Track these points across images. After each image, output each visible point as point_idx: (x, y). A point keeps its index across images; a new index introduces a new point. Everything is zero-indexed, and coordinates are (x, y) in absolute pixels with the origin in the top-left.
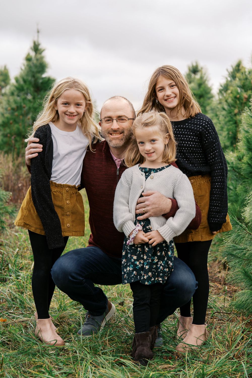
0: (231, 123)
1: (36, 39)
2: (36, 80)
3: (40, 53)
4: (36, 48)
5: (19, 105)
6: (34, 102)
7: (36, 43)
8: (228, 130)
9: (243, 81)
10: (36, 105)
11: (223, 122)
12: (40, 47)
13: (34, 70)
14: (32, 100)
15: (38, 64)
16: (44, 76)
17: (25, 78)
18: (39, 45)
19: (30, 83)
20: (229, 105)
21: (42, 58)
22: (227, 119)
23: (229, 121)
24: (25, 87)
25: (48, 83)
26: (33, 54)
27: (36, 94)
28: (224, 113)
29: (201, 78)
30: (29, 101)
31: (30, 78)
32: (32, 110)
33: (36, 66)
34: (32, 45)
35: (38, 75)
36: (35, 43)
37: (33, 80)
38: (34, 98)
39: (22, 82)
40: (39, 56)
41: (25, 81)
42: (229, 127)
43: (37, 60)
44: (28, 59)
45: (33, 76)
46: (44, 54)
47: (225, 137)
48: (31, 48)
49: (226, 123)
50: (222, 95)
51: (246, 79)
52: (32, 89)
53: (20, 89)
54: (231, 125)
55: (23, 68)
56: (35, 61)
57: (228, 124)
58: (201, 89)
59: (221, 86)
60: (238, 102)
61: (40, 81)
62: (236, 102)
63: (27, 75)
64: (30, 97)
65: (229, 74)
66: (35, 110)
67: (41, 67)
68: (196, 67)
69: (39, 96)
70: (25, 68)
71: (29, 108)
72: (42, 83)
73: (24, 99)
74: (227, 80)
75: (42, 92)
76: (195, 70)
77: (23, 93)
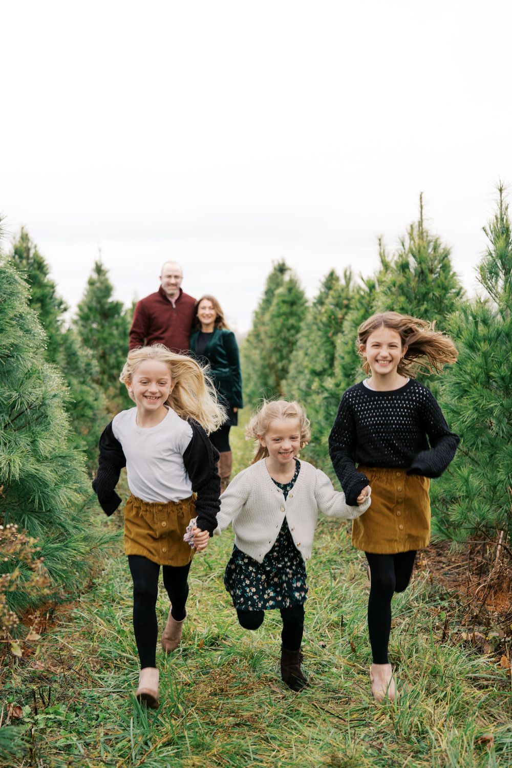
1: (97, 259)
2: (102, 306)
3: (104, 275)
4: (99, 270)
5: (85, 336)
6: (103, 332)
7: (99, 264)
8: (327, 352)
9: (336, 300)
10: (105, 335)
11: (319, 344)
12: (103, 268)
13: (100, 294)
14: (101, 330)
15: (103, 288)
16: (110, 300)
17: (90, 305)
18: (101, 265)
19: (96, 309)
20: (324, 324)
21: (106, 280)
22: (324, 339)
23: (326, 342)
24: (92, 317)
25: (117, 307)
26: (95, 276)
27: (103, 321)
28: (320, 333)
29: (291, 281)
30: (98, 331)
31: (94, 304)
32: (102, 341)
33: (99, 289)
34: (94, 266)
35: (104, 300)
36: (96, 264)
37: (98, 306)
38: (103, 327)
39: (86, 310)
40: (102, 278)
41: (90, 309)
43: (102, 283)
44: (91, 283)
45: (99, 302)
46: (108, 275)
47: (323, 359)
48: (94, 270)
49: (322, 345)
50: (317, 308)
51: (340, 296)
52: (98, 317)
53: (85, 318)
54: (328, 346)
55: (86, 293)
56: (98, 285)
57: (325, 345)
58: (292, 295)
59: (315, 298)
61: (107, 307)
64: (95, 326)
65: (323, 284)
66: (105, 340)
67: (107, 290)
68: (284, 265)
69: (107, 324)
70: (88, 292)
71: (99, 339)
72: (109, 309)
73: (91, 330)
74: (321, 292)
75: (110, 319)
76: (282, 269)
77: (90, 322)
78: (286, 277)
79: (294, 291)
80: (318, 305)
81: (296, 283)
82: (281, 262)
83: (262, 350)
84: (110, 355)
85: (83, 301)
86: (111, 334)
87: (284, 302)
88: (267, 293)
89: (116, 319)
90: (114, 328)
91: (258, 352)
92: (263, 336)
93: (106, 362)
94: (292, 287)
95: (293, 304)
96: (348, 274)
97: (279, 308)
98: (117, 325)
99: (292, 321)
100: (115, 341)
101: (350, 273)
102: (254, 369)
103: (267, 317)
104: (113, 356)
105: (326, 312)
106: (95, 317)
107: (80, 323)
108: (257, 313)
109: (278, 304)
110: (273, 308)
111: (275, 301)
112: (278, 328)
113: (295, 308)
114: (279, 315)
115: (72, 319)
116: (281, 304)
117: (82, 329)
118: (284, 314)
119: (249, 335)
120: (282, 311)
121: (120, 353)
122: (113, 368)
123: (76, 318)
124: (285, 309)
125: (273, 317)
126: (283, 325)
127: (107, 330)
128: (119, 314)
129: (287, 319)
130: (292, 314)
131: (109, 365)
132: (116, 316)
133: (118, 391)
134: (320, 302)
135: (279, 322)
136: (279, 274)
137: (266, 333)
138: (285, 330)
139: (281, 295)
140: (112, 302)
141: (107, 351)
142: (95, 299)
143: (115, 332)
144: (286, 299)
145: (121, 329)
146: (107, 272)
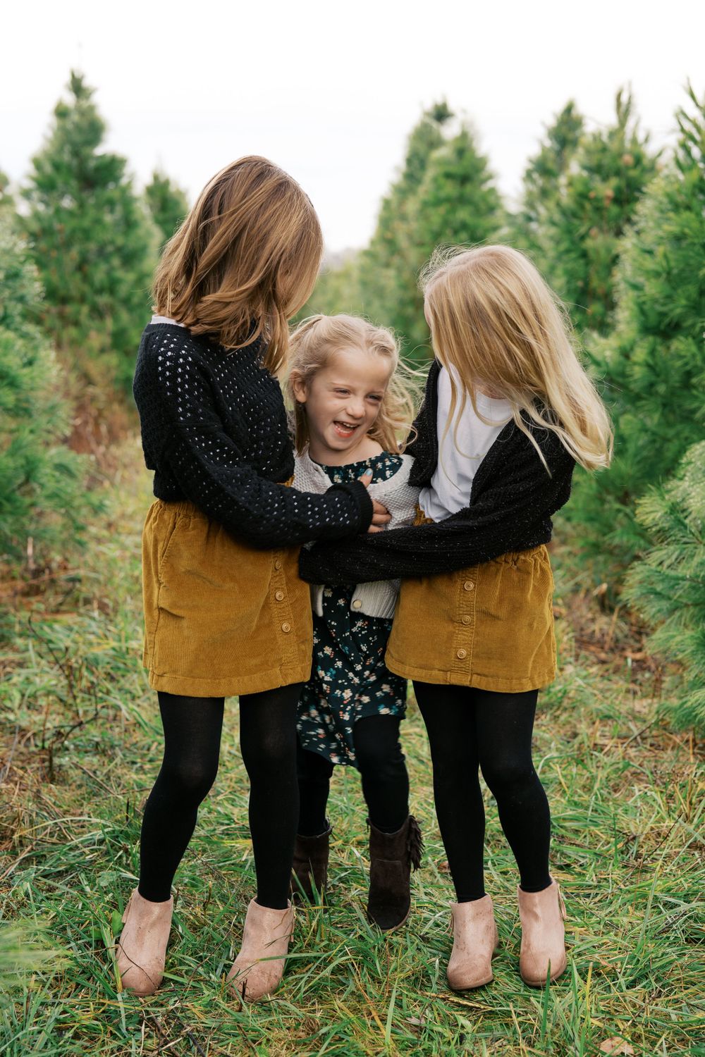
0: (573, 255)
2: (82, 163)
3: (88, 98)
4: (77, 87)
5: (46, 224)
6: (83, 216)
7: (77, 75)
10: (86, 223)
11: (551, 254)
12: (87, 83)
13: (77, 138)
15: (85, 124)
16: (100, 151)
18: (82, 77)
19: (69, 168)
21: (92, 109)
22: (564, 245)
23: (568, 251)
24: (60, 182)
25: (111, 168)
26: (69, 99)
27: (84, 194)
30: (71, 214)
31: (66, 157)
32: (79, 235)
33: (78, 127)
34: (68, 80)
35: (85, 151)
36: (73, 74)
37: (75, 162)
38: (82, 205)
39: (48, 169)
40: (84, 104)
41: (57, 167)
42: (569, 266)
43: (82, 113)
44: (61, 113)
45: (76, 153)
48: (67, 87)
52: (74, 183)
53: (46, 186)
54: (574, 260)
55: (50, 134)
56: (75, 117)
57: (565, 258)
58: (464, 163)
60: (588, 206)
61: (92, 164)
62: (582, 207)
63: (60, 150)
64: (67, 203)
66: (87, 234)
67: (93, 130)
68: (444, 106)
69: (92, 201)
70: (55, 134)
71: (73, 231)
72: (98, 169)
73: (58, 211)
74: (543, 148)
75: (98, 191)
76: (441, 114)
77: (55, 194)
78: (450, 131)
79: (467, 155)
80: (536, 176)
81: (471, 141)
82: (440, 101)
83: (399, 270)
84: (96, 265)
85: (46, 154)
86: (98, 221)
87: (448, 176)
88: (409, 161)
89: (111, 191)
90: (106, 208)
91: (391, 273)
92: (403, 242)
93: (86, 278)
94: (463, 148)
95: (464, 179)
96: (624, 99)
97: (439, 188)
98: (111, 203)
99: (463, 214)
100: (107, 236)
101: (630, 98)
102: (383, 307)
103: (412, 206)
104: (103, 267)
105: (570, 184)
106: (66, 183)
107: (36, 195)
108: (387, 204)
109: (435, 180)
110: (425, 189)
111: (430, 173)
112: (436, 227)
113: (468, 188)
114: (438, 202)
115: (21, 188)
116: (442, 181)
117: (41, 208)
118: (448, 200)
119: (373, 243)
120: (443, 194)
121: (116, 261)
122: (100, 291)
123: (28, 184)
124: (450, 189)
125: (425, 204)
126: (446, 223)
127: (92, 213)
128: (116, 179)
129: (453, 210)
130: (462, 200)
131: (92, 284)
132: (111, 186)
133: (107, 340)
134: (544, 169)
135: (436, 216)
136: (435, 125)
137: (410, 236)
138: (448, 232)
139: (441, 162)
140: (103, 157)
141: (92, 257)
142: (67, 148)
143: (108, 218)
144: (454, 169)
145: (119, 210)
146: (94, 91)
